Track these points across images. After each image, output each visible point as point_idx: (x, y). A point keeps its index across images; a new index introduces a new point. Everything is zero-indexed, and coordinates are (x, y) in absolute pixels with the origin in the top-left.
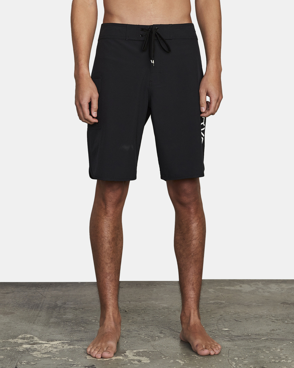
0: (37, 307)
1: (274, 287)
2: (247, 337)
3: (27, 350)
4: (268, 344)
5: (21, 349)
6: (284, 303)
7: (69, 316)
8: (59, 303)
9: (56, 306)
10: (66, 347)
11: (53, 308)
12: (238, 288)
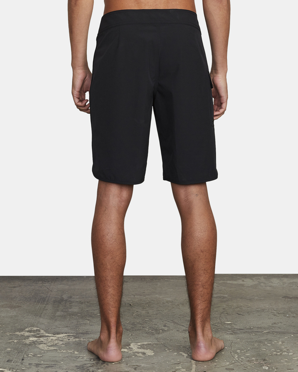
0: (43, 300)
1: (275, 281)
2: (250, 330)
3: (34, 342)
4: (270, 337)
5: (27, 342)
6: (285, 297)
7: (75, 309)
8: (65, 297)
9: (62, 300)
10: (72, 339)
11: (59, 302)
12: (240, 282)
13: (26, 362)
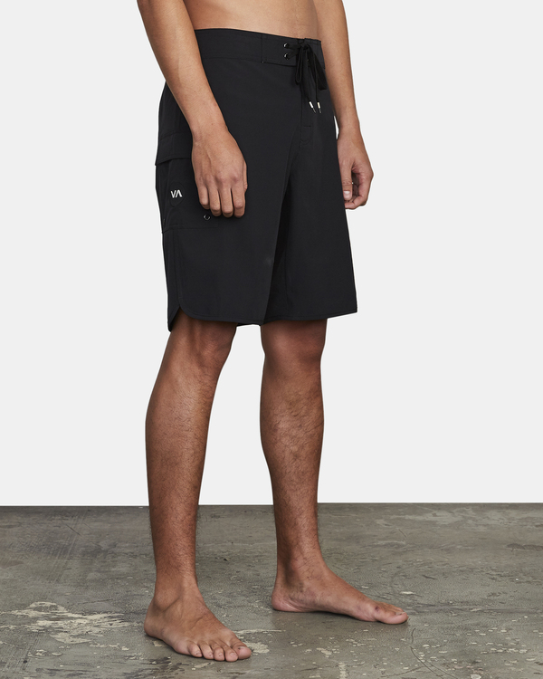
0: (63, 551)
1: (495, 517)
2: (447, 607)
3: (46, 629)
4: (484, 619)
5: (34, 628)
6: (513, 545)
7: (123, 568)
8: (104, 545)
9: (98, 551)
10: (117, 624)
11: (93, 553)
12: (429, 517)
13: (32, 665)
